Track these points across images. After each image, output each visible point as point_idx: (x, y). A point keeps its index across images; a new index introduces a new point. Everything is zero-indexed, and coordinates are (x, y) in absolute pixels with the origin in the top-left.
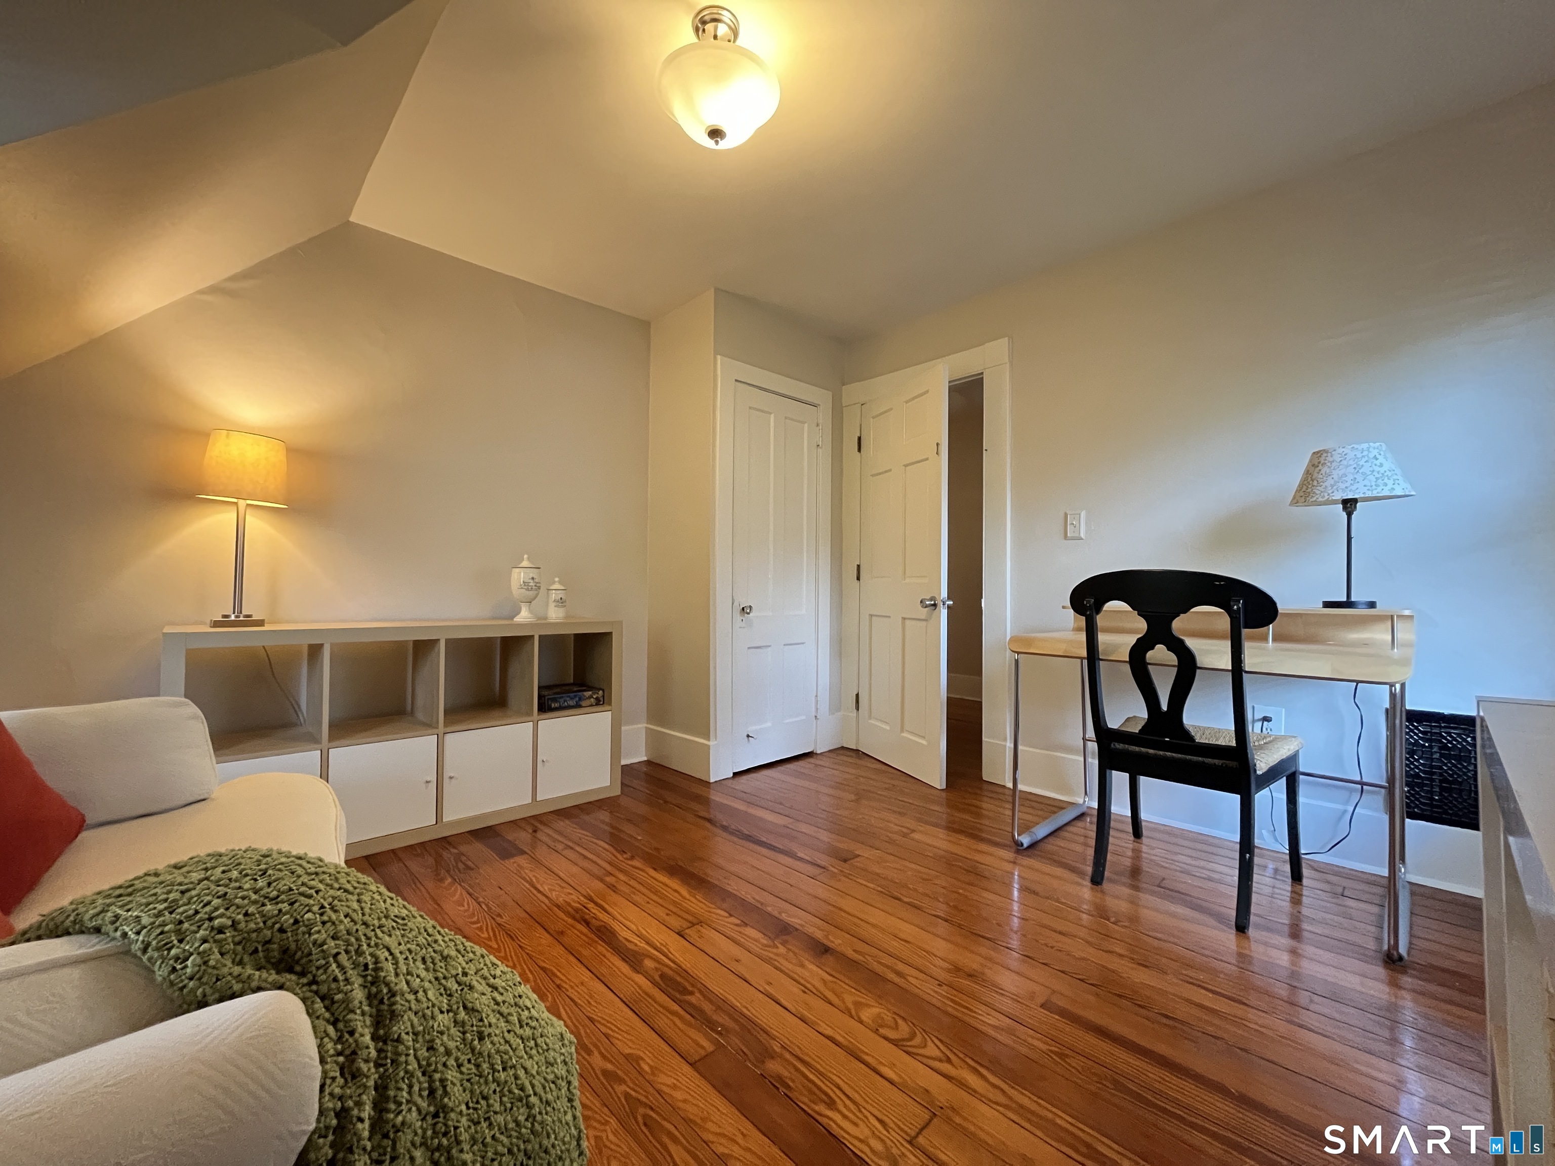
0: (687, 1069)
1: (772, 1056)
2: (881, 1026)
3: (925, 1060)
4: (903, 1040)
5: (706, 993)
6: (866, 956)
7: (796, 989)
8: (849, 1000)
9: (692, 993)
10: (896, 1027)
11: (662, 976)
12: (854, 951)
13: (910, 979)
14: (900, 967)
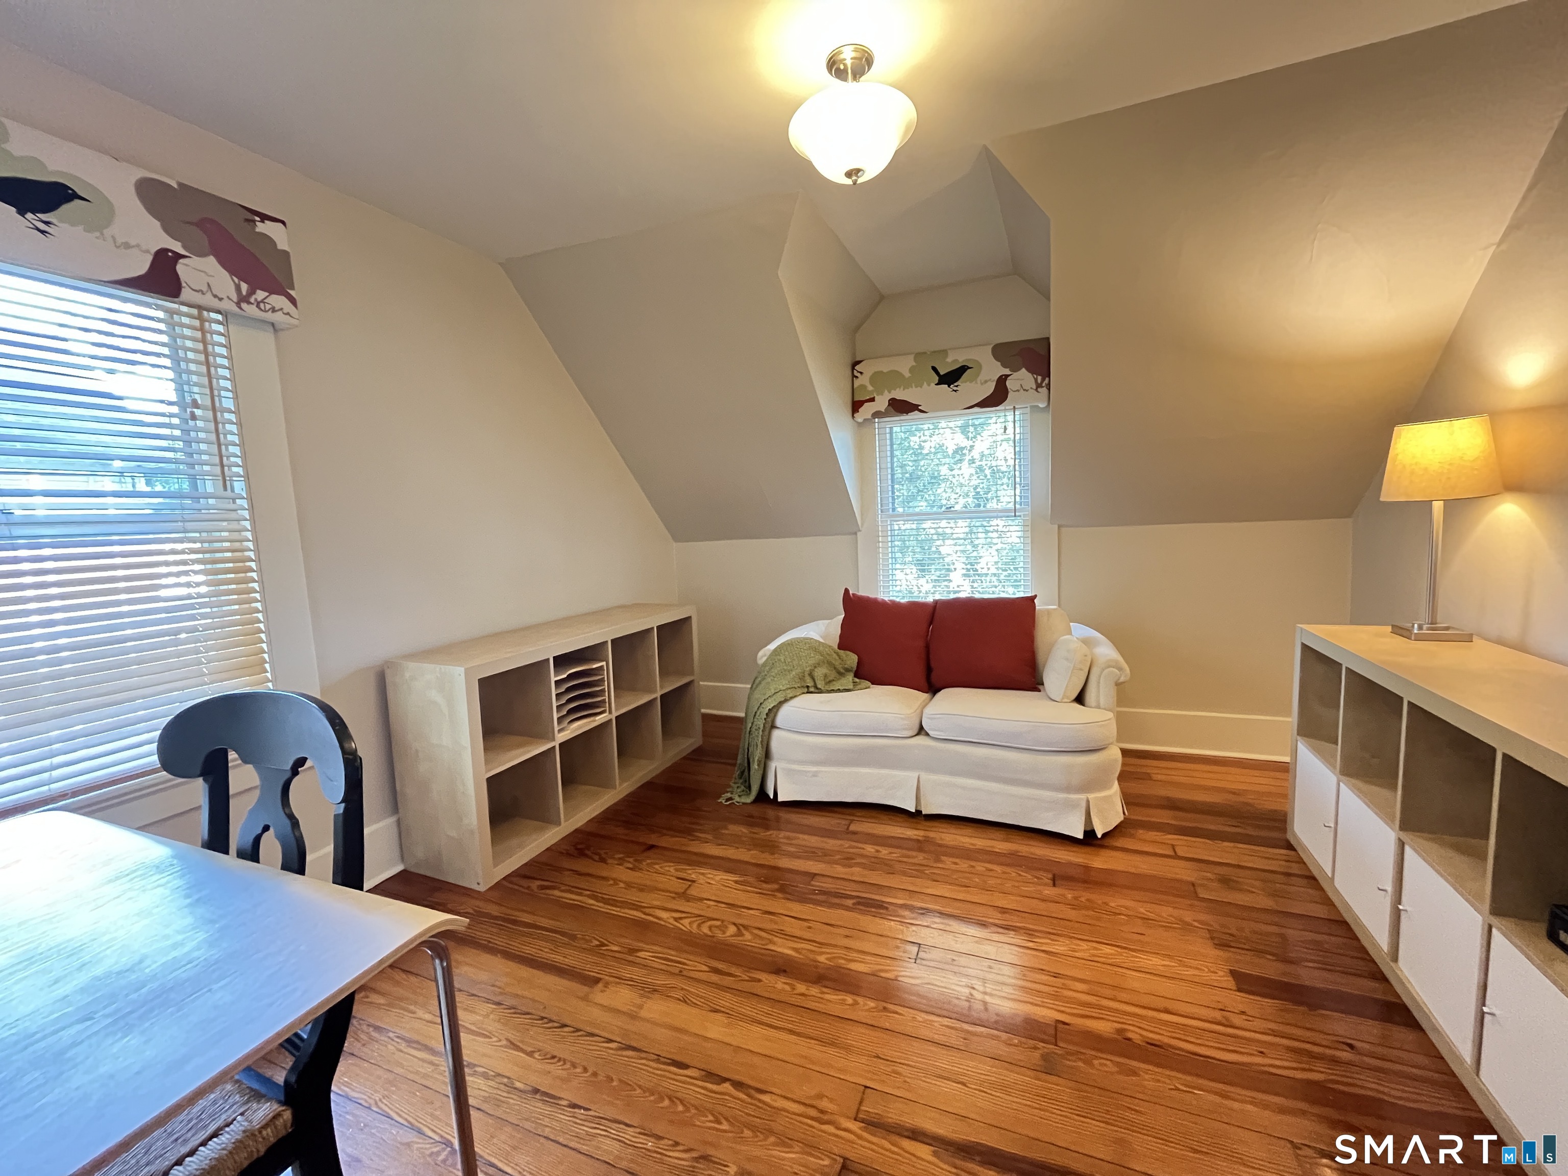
0: (817, 872)
1: (778, 890)
2: (720, 926)
3: (689, 915)
4: (704, 922)
5: (847, 908)
6: (747, 978)
7: (789, 930)
8: (748, 936)
9: (854, 904)
10: (710, 928)
11: (887, 908)
12: (760, 981)
13: (705, 968)
14: (715, 978)
